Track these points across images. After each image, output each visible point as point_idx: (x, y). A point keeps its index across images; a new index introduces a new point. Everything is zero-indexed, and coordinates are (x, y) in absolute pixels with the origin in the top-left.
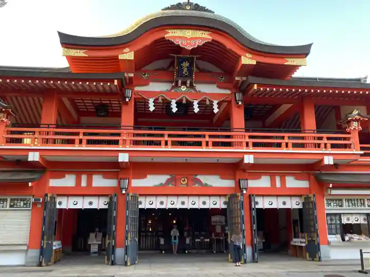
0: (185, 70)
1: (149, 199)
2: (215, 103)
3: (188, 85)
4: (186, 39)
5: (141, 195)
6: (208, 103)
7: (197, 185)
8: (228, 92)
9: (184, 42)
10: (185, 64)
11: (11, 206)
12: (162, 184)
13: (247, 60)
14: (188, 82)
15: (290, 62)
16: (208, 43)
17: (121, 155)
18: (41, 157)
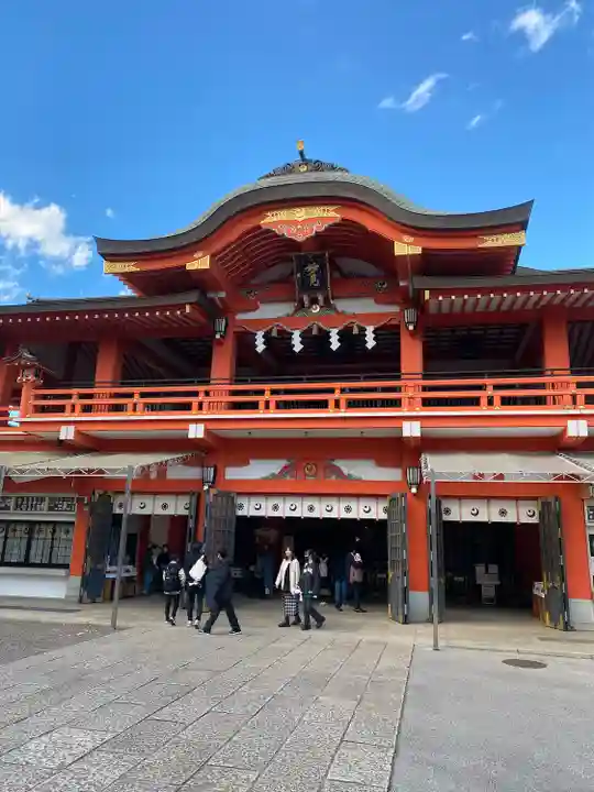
0: (313, 278)
1: (254, 501)
2: (369, 331)
3: (321, 303)
4: (295, 223)
5: (239, 494)
6: (356, 331)
7: (334, 478)
8: (395, 309)
9: (294, 230)
10: (313, 268)
11: (50, 509)
12: (273, 475)
13: (405, 248)
14: (320, 298)
15: (492, 242)
16: (336, 225)
17: (192, 427)
18: (78, 433)
